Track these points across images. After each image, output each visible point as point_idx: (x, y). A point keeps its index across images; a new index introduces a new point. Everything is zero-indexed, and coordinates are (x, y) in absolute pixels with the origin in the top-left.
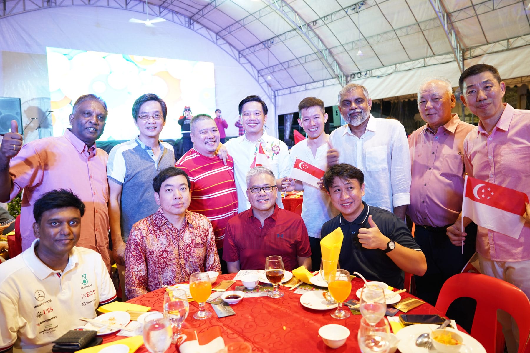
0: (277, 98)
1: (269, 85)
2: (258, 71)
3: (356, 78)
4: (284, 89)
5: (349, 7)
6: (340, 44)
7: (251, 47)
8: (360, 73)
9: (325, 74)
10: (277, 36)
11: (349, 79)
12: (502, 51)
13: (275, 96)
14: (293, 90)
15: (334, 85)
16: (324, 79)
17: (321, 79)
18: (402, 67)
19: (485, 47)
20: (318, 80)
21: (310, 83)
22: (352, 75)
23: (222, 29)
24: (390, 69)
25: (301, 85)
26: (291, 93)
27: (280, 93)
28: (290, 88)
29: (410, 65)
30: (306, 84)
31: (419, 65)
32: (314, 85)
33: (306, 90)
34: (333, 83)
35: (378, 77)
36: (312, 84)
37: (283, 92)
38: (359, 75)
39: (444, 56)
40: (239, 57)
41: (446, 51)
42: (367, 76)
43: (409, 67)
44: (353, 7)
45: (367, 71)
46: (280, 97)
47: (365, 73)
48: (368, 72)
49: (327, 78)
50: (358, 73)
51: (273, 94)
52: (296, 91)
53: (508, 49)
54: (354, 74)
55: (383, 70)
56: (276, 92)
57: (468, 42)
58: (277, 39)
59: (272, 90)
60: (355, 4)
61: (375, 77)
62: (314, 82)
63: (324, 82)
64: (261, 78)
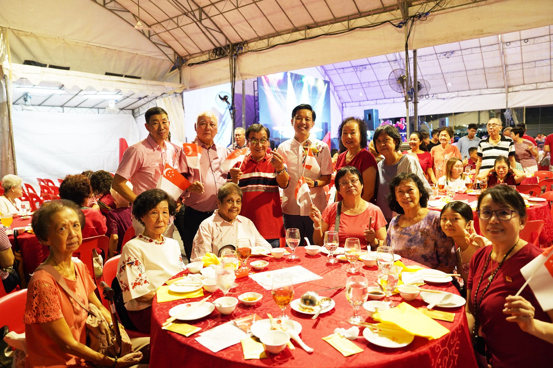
0: (344, 109)
1: (340, 98)
2: (334, 87)
4: (353, 102)
5: (441, 53)
7: (340, 69)
10: (370, 64)
12: (533, 90)
13: (343, 107)
14: (362, 103)
16: (395, 97)
17: (392, 97)
18: (463, 94)
19: (522, 87)
20: (390, 97)
21: (381, 99)
24: (453, 95)
25: (372, 100)
26: (360, 105)
27: (348, 105)
28: (360, 101)
29: (469, 93)
31: (476, 94)
32: (385, 101)
35: (444, 99)
37: (352, 104)
38: (427, 96)
39: (494, 89)
41: (496, 86)
42: (434, 97)
43: (469, 94)
44: (445, 54)
46: (348, 109)
48: (435, 95)
51: (341, 105)
52: (365, 104)
53: (537, 89)
55: (448, 95)
56: (344, 104)
57: (512, 83)
58: (369, 66)
59: (341, 102)
60: (447, 52)
61: (441, 99)
62: (385, 98)
63: (395, 99)
64: (335, 92)
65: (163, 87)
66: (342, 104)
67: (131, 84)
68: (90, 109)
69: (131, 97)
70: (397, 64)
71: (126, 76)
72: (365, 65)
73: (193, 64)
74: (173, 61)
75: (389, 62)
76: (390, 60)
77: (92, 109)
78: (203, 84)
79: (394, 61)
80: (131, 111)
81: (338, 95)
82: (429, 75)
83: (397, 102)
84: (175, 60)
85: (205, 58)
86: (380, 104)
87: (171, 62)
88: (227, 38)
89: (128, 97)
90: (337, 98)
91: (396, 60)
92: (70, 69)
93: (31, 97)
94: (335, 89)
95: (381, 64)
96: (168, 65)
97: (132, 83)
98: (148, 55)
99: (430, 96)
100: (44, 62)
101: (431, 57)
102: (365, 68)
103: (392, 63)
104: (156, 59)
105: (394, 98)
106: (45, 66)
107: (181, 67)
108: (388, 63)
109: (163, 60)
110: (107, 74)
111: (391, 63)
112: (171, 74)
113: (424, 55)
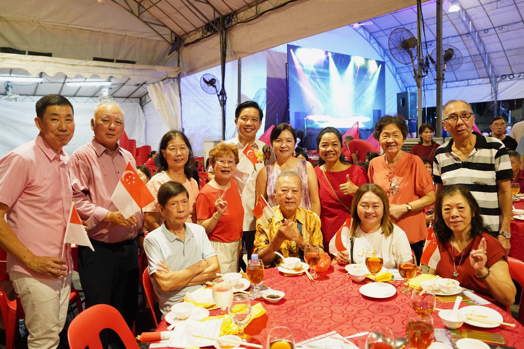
1: (403, 82)
2: (396, 69)
3: (508, 79)
6: (502, 49)
8: (513, 75)
9: (474, 74)
11: (498, 79)
15: (480, 84)
16: (470, 78)
17: (466, 78)
20: (463, 79)
21: (452, 82)
22: (503, 76)
23: (380, 30)
30: (447, 82)
32: (457, 83)
33: (447, 87)
34: (480, 82)
36: (454, 83)
38: (511, 77)
40: (385, 56)
42: (520, 77)
45: (520, 73)
47: (519, 75)
48: (522, 74)
49: (474, 77)
50: (510, 75)
54: (505, 76)
56: (408, 89)
59: (405, 86)
62: (457, 81)
63: (470, 81)
64: (398, 76)
65: (154, 72)
66: (406, 88)
67: (113, 70)
68: (91, 98)
69: (128, 83)
70: (470, 38)
71: (118, 61)
72: (431, 41)
73: (189, 44)
74: (170, 41)
75: (460, 35)
76: (461, 33)
77: (94, 98)
78: (201, 67)
79: (466, 34)
80: (138, 100)
81: (401, 78)
82: (514, 49)
83: (472, 85)
84: (172, 40)
85: (198, 35)
86: (451, 87)
87: (168, 43)
88: (215, 9)
89: (124, 84)
90: (400, 81)
91: (469, 33)
92: (53, 55)
93: (13, 86)
94: (396, 71)
95: (450, 39)
96: (164, 47)
97: (114, 68)
98: (140, 36)
99: (515, 75)
100: (22, 48)
101: (515, 26)
102: (431, 45)
103: (465, 37)
104: (150, 40)
105: (468, 80)
106: (23, 53)
107: (179, 49)
108: (459, 38)
109: (159, 41)
110: (95, 59)
111: (462, 37)
112: (170, 57)
113: (506, 23)
